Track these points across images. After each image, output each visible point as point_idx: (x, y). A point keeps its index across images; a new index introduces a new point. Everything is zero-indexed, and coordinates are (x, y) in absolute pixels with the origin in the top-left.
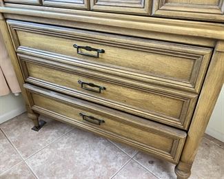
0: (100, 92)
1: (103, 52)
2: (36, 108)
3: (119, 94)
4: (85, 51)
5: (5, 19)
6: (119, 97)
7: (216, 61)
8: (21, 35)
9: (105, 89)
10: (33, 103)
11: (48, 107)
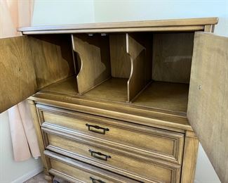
0: (106, 160)
1: (108, 130)
2: (52, 171)
3: (122, 162)
4: (94, 129)
5: (35, 104)
6: (122, 165)
7: (188, 143)
8: (46, 115)
9: (110, 157)
10: (50, 167)
11: (63, 170)
